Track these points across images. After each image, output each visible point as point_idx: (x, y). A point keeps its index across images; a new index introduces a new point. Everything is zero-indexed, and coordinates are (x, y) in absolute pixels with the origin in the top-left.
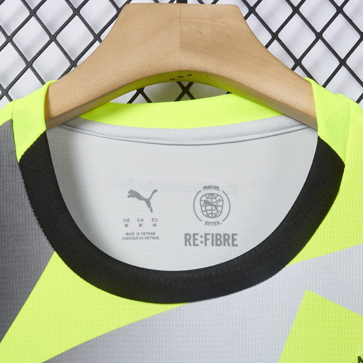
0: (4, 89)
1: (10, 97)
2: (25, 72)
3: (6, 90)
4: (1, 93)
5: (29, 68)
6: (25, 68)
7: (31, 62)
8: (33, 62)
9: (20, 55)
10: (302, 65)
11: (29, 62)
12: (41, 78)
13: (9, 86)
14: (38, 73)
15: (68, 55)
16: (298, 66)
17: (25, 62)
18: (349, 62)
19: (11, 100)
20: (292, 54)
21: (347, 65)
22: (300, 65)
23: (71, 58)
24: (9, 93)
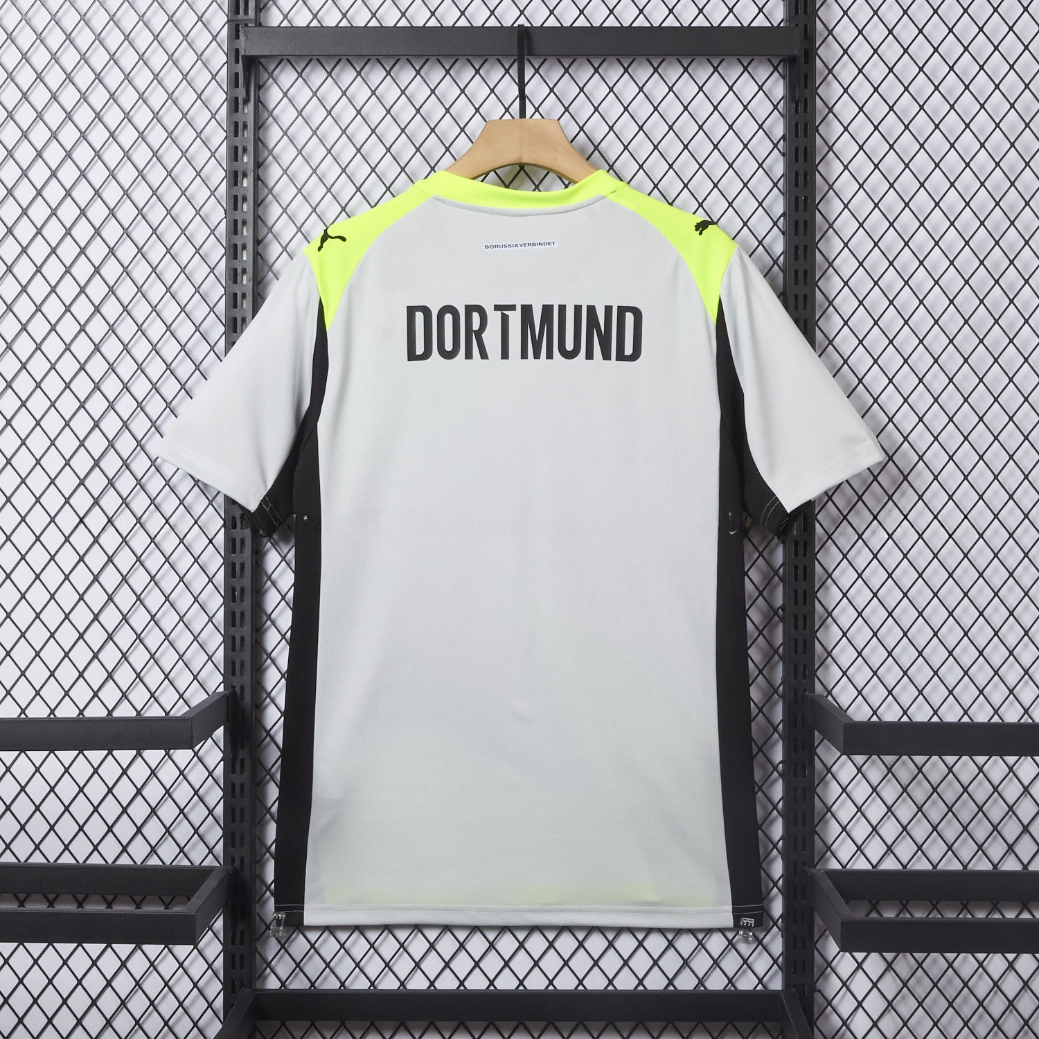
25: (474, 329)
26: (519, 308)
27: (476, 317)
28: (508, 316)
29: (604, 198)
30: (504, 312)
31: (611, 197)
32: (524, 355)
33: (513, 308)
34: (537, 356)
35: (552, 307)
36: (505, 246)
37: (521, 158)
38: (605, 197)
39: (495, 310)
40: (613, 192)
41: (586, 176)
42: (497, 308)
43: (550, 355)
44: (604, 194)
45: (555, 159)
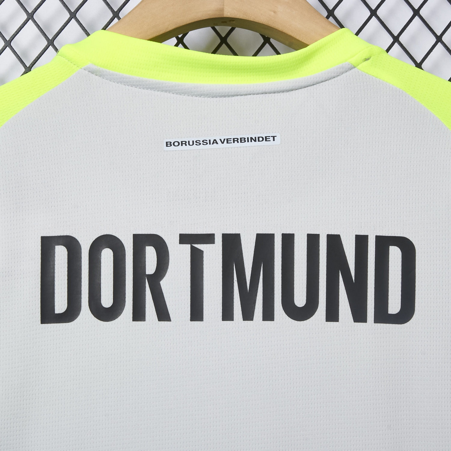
0: (49, 39)
1: (55, 47)
2: (69, 22)
3: (51, 40)
4: (47, 43)
5: (73, 19)
6: (69, 19)
7: (75, 13)
8: (77, 12)
9: (64, 6)
10: (335, 15)
11: (73, 12)
12: (85, 28)
13: (54, 36)
14: (82, 23)
15: (110, 6)
16: (331, 17)
17: (69, 13)
18: (379, 13)
19: (56, 50)
20: (325, 4)
21: (378, 16)
22: (333, 15)
23: (113, 8)
24: (55, 43)
25: (148, 272)
26: (219, 240)
27: (151, 253)
28: (203, 251)
29: (352, 67)
30: (196, 246)
31: (363, 67)
32: (227, 315)
33: (209, 239)
34: (248, 315)
35: (270, 237)
36: (198, 143)
37: (222, 10)
38: (354, 67)
39: (181, 242)
40: (367, 59)
41: (323, 36)
42: (184, 239)
43: (268, 315)
44: (353, 61)
45: (275, 12)
